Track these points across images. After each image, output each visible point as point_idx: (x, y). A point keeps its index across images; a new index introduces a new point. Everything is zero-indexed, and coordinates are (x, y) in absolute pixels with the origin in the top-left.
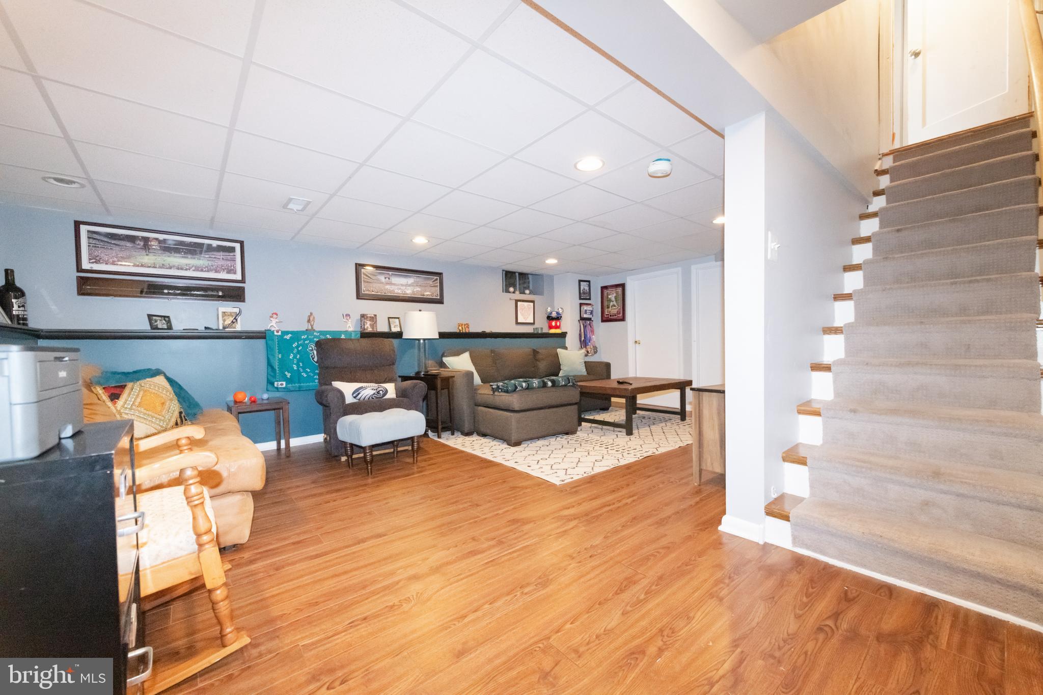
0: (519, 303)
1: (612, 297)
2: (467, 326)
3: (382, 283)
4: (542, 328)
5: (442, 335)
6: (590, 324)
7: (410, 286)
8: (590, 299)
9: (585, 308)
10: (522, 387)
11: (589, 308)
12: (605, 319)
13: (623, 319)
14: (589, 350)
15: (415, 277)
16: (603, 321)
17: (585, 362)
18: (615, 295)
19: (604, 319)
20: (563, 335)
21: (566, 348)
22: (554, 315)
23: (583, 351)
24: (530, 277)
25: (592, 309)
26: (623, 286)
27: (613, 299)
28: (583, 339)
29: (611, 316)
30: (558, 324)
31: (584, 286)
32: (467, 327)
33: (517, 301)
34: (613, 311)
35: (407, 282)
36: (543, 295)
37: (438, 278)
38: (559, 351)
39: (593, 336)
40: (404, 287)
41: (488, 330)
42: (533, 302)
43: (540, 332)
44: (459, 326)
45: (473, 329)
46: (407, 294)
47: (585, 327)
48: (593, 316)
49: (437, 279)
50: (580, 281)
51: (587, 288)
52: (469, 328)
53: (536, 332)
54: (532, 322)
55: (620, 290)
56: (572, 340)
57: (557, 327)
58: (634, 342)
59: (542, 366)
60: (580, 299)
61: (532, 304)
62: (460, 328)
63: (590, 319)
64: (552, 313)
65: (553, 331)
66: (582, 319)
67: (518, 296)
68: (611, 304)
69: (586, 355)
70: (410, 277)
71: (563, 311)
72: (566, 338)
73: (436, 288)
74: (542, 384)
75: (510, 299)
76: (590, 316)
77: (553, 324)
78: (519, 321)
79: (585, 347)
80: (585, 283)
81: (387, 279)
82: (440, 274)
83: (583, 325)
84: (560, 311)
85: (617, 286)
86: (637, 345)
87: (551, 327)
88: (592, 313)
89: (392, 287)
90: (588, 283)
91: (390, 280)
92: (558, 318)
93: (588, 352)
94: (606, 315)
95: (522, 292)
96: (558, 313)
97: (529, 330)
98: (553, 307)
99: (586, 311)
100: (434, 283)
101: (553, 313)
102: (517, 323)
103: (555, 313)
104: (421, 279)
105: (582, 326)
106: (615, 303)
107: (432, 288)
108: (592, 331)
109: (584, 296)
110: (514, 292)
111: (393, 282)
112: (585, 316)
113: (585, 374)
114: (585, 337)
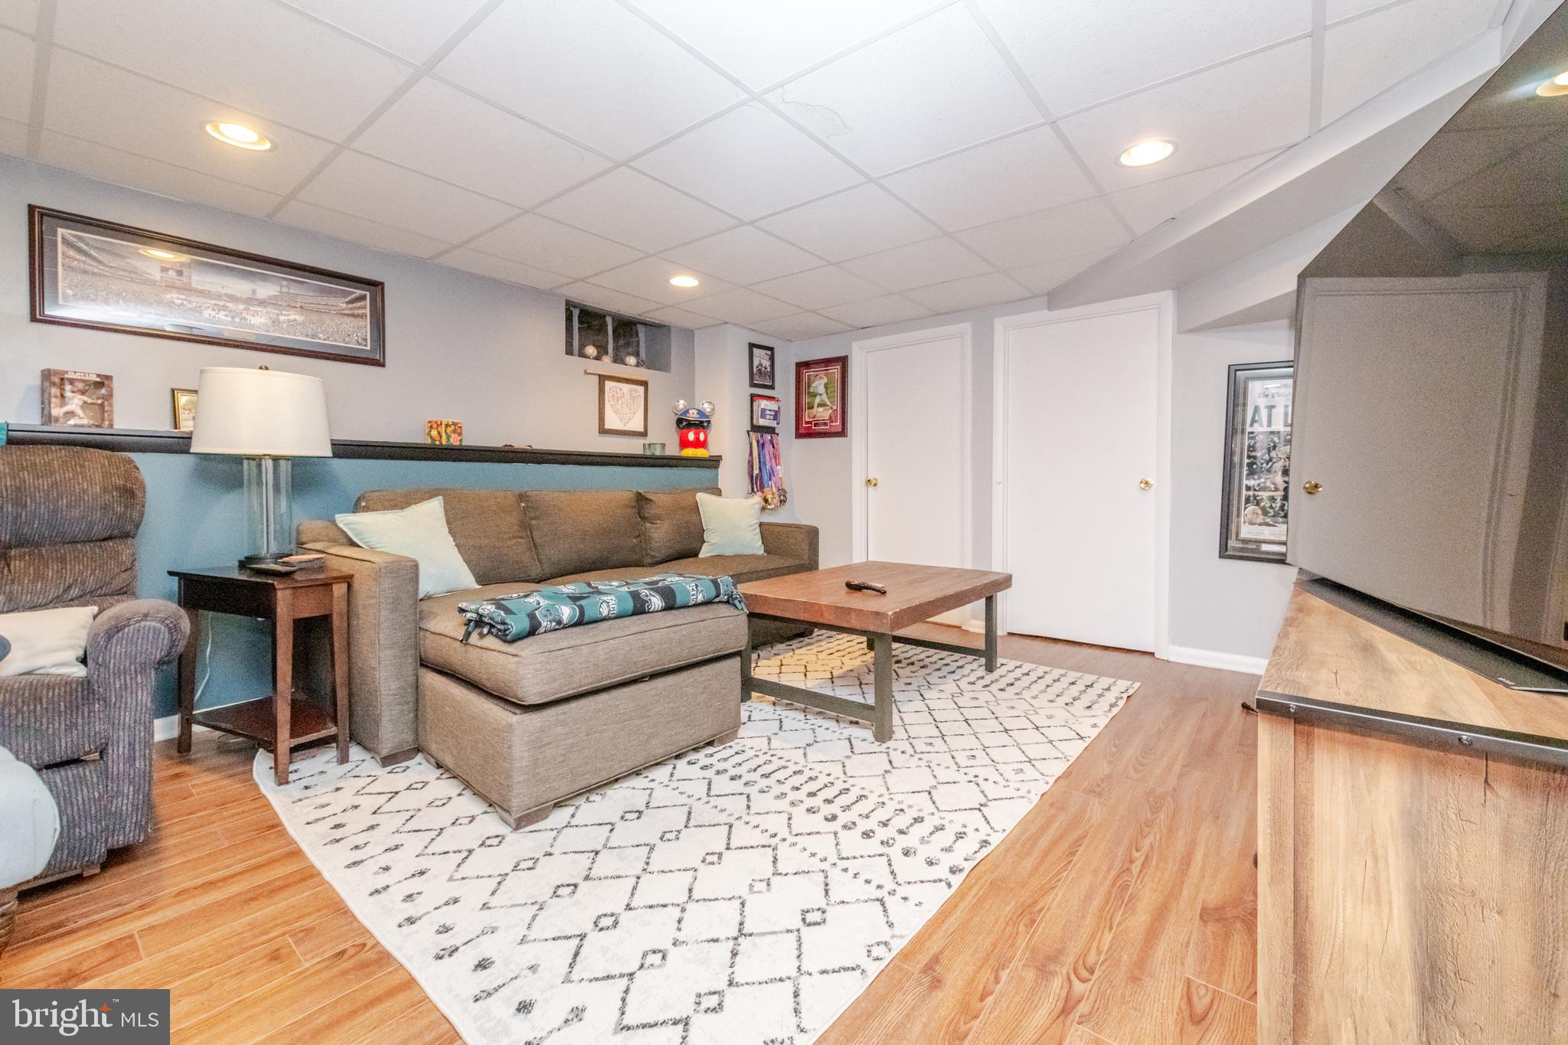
0: (609, 384)
1: (819, 385)
2: (457, 429)
3: (153, 283)
4: (663, 445)
5: (344, 450)
6: (771, 441)
7: (262, 303)
8: (772, 387)
9: (764, 404)
10: (559, 622)
11: (771, 406)
12: (806, 431)
13: (842, 433)
14: (769, 497)
15: (285, 283)
16: (799, 435)
17: (761, 525)
18: (825, 380)
19: (802, 431)
20: (714, 462)
21: (718, 492)
22: (693, 415)
23: (757, 499)
24: (641, 329)
25: (777, 409)
26: (843, 361)
27: (821, 390)
28: (756, 471)
29: (815, 425)
30: (702, 437)
31: (761, 358)
32: (454, 431)
33: (603, 379)
34: (822, 414)
35: (254, 292)
36: (669, 372)
37: (368, 294)
38: (701, 497)
39: (779, 467)
40: (242, 307)
41: (520, 443)
42: (644, 384)
43: (658, 453)
44: (431, 427)
45: (473, 438)
46: (252, 326)
47: (762, 446)
48: (778, 424)
49: (362, 298)
50: (752, 346)
51: (767, 363)
52: (460, 434)
53: (648, 453)
54: (641, 429)
55: (836, 370)
56: (732, 473)
57: (703, 445)
58: (864, 483)
59: (660, 534)
60: (753, 385)
61: (641, 389)
62: (434, 433)
63: (771, 430)
64: (687, 412)
65: (689, 452)
66: (755, 428)
67: (607, 366)
68: (817, 400)
69: (763, 509)
70: (264, 278)
71: (713, 409)
72: (720, 469)
73: (362, 323)
74: (630, 605)
75: (586, 373)
76: (773, 424)
77: (691, 436)
78: (607, 427)
79: (762, 488)
80: (763, 352)
81: (171, 273)
82: (375, 286)
83: (758, 442)
84: (707, 408)
85: (828, 362)
86: (871, 489)
87: (684, 443)
88: (776, 416)
89: (193, 299)
90: (769, 353)
91: (184, 279)
92: (701, 425)
93: (766, 501)
94: (807, 423)
95: (618, 360)
96: (700, 412)
97: (634, 447)
98: (690, 399)
99: (763, 410)
100: (350, 306)
101: (691, 412)
102: (603, 431)
103: (695, 412)
104: (305, 291)
105: (755, 444)
106: (825, 397)
107: (348, 320)
108: (776, 457)
109: (761, 380)
110: (598, 358)
111: (194, 286)
112: (762, 422)
113: (761, 551)
114: (760, 469)
